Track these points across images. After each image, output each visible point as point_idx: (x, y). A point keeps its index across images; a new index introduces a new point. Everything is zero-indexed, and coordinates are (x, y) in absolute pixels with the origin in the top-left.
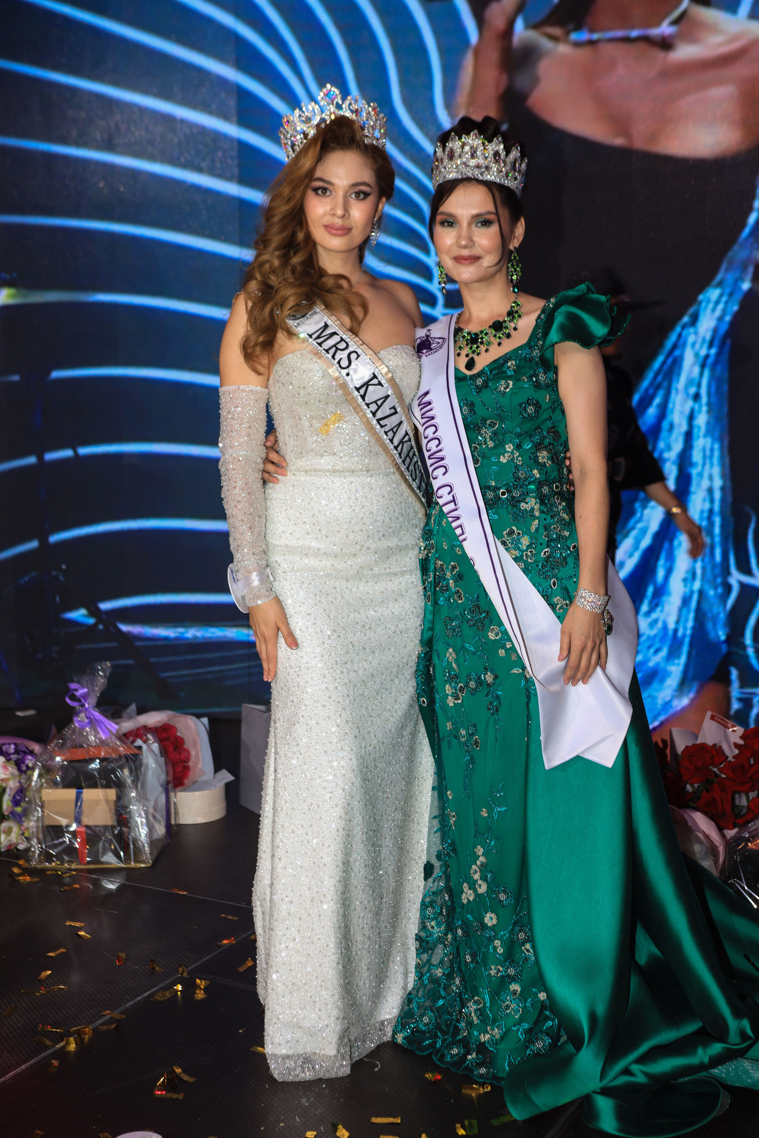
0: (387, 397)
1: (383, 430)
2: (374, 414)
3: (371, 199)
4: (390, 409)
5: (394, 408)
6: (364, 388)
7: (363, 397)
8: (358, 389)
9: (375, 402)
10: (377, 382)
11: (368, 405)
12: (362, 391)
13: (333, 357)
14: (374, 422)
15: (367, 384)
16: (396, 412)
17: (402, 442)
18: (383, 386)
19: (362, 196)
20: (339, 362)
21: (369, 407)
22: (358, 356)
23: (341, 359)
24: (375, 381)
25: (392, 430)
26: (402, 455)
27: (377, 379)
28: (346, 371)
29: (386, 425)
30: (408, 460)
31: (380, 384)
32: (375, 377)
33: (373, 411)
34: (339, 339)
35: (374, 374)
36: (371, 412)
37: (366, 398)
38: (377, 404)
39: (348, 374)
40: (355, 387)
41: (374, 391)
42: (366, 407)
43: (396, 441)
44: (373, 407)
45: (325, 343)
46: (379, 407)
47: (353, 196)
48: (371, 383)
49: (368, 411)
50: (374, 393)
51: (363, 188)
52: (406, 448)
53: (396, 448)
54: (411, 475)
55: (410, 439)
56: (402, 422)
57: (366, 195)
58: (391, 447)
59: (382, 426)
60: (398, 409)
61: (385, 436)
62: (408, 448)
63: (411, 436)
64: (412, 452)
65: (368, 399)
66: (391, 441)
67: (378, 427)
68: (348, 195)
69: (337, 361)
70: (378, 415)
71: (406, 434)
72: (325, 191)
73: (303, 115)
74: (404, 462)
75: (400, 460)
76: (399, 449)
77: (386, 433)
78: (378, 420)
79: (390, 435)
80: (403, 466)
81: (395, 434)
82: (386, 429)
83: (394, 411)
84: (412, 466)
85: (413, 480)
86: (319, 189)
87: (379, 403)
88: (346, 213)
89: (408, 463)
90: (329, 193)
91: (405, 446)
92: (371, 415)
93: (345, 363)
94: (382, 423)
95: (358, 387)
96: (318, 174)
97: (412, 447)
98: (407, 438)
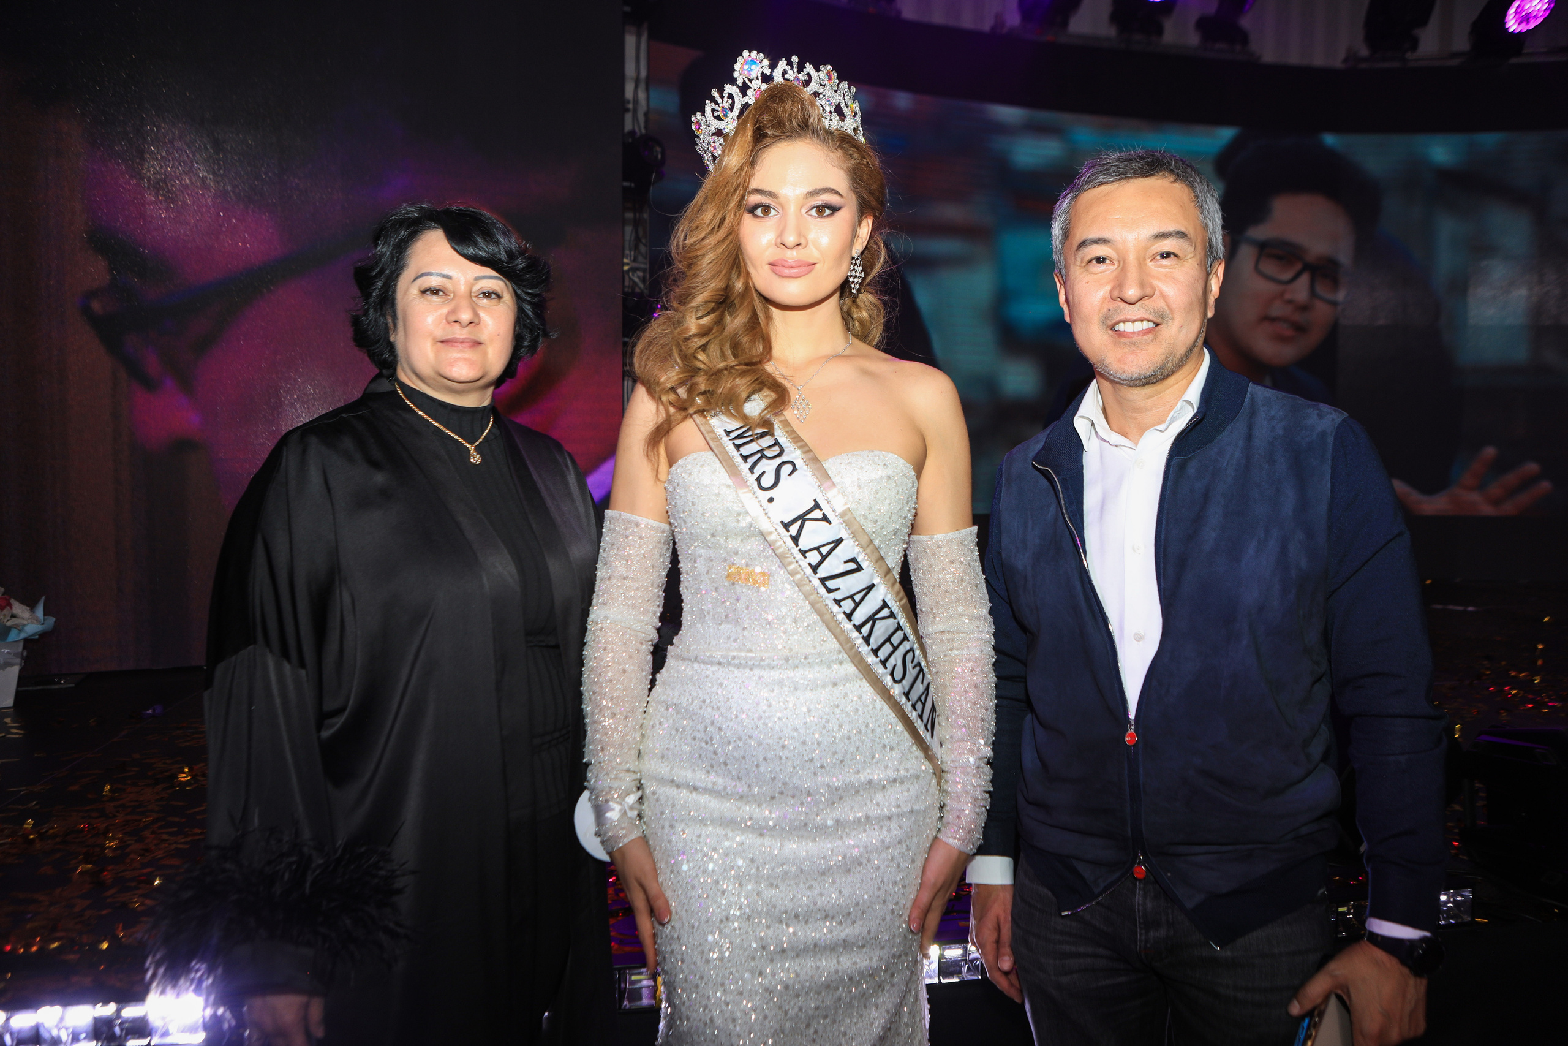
0: (839, 541)
1: (833, 595)
2: (815, 568)
3: (843, 214)
4: (846, 562)
5: (853, 560)
6: (798, 524)
7: (795, 539)
8: (786, 526)
9: (817, 549)
10: (820, 516)
11: (804, 553)
12: (794, 530)
13: (752, 469)
14: (816, 582)
15: (802, 518)
16: (859, 569)
17: (872, 619)
18: (830, 523)
19: (828, 212)
20: (759, 479)
21: (805, 557)
22: (794, 469)
23: (764, 473)
24: (817, 514)
25: (851, 597)
26: (872, 640)
27: (821, 510)
28: (769, 494)
29: (839, 589)
30: (887, 649)
31: (825, 519)
32: (817, 506)
33: (814, 563)
34: (772, 442)
35: (815, 500)
36: (810, 564)
37: (800, 542)
38: (820, 553)
39: (771, 500)
40: (782, 522)
41: (815, 530)
42: (800, 556)
43: (860, 616)
44: (814, 558)
45: (746, 446)
46: (824, 558)
47: (814, 212)
48: (809, 516)
49: (804, 563)
50: (814, 534)
51: (826, 198)
52: (882, 628)
53: (859, 628)
54: (892, 674)
55: (892, 615)
56: (873, 586)
57: (834, 209)
58: (848, 626)
59: (829, 591)
60: (864, 565)
61: (835, 608)
62: (887, 629)
63: (895, 608)
64: (899, 635)
65: (805, 543)
66: (849, 616)
67: (823, 591)
68: (804, 211)
69: (756, 475)
70: (823, 572)
71: (885, 605)
72: (766, 209)
73: (717, 107)
74: (875, 652)
75: (864, 649)
76: (865, 630)
77: (838, 602)
78: (823, 580)
79: (848, 605)
80: (871, 659)
81: (857, 605)
82: (838, 595)
83: (853, 566)
84: (896, 659)
85: (895, 681)
86: (756, 207)
87: (824, 550)
88: (803, 242)
89: (887, 654)
90: (773, 212)
91: (879, 624)
92: (809, 571)
93: (767, 481)
94: (831, 584)
95: (786, 521)
96: (754, 184)
97: (899, 627)
98: (885, 612)
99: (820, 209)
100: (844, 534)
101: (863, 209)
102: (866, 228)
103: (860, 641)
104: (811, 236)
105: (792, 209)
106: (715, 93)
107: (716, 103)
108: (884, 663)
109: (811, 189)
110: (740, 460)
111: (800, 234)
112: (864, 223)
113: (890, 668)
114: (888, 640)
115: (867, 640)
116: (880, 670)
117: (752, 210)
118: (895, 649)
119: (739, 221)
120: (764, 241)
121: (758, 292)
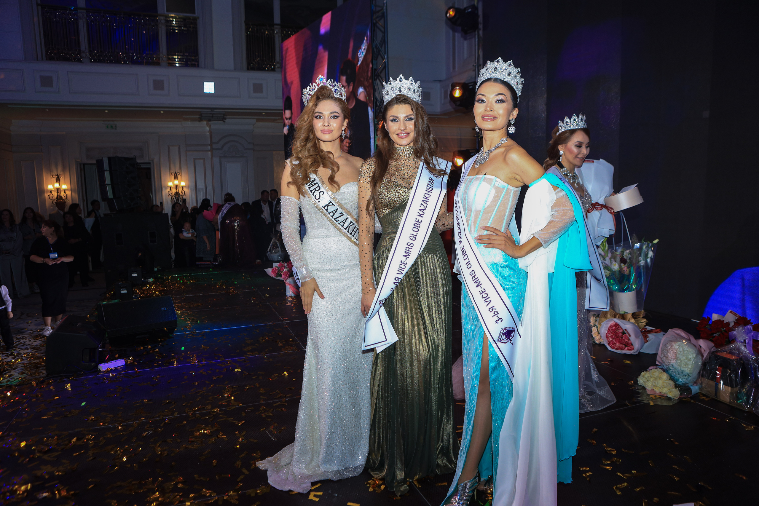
0: (337, 209)
2: (332, 217)
3: (339, 118)
4: (340, 214)
5: (342, 213)
7: (327, 210)
8: (324, 207)
9: (332, 212)
11: (329, 213)
12: (326, 208)
13: (313, 194)
14: (333, 220)
15: (327, 205)
16: (343, 215)
17: (349, 226)
18: (335, 205)
19: (336, 118)
24: (331, 204)
25: (342, 222)
28: (318, 200)
30: (354, 232)
31: (333, 205)
32: (331, 202)
39: (319, 202)
41: (331, 208)
42: (328, 214)
43: (345, 226)
44: (332, 214)
46: (334, 214)
47: (332, 118)
48: (329, 204)
49: (330, 216)
50: (331, 209)
51: (335, 114)
52: (351, 228)
53: (346, 229)
54: (356, 238)
55: (353, 224)
56: (347, 218)
57: (337, 117)
58: (343, 229)
59: (337, 221)
60: (344, 214)
61: (339, 225)
62: (353, 228)
63: (354, 223)
64: (356, 228)
65: (329, 211)
66: (343, 226)
67: (335, 221)
68: (329, 117)
69: (314, 196)
70: (334, 217)
71: (351, 222)
72: (320, 117)
74: (351, 234)
75: (348, 234)
76: (347, 229)
77: (339, 223)
78: (335, 219)
79: (342, 224)
80: (350, 236)
81: (344, 223)
82: (339, 222)
83: (342, 214)
85: (357, 240)
86: (317, 116)
87: (334, 212)
88: (329, 125)
89: (353, 234)
90: (322, 118)
92: (331, 217)
93: (317, 197)
94: (337, 219)
95: (324, 206)
96: (317, 110)
97: (355, 227)
98: (352, 224)
99: (334, 117)
100: (338, 208)
101: (345, 117)
102: (346, 123)
103: (347, 232)
104: (331, 124)
105: (326, 117)
106: (310, 84)
107: (311, 87)
108: (353, 236)
109: (331, 112)
110: (310, 192)
111: (329, 123)
112: (345, 122)
113: (355, 237)
114: (353, 230)
115: (348, 231)
116: (353, 238)
117: (316, 117)
118: (356, 232)
119: (312, 119)
120: (320, 125)
121: (317, 138)
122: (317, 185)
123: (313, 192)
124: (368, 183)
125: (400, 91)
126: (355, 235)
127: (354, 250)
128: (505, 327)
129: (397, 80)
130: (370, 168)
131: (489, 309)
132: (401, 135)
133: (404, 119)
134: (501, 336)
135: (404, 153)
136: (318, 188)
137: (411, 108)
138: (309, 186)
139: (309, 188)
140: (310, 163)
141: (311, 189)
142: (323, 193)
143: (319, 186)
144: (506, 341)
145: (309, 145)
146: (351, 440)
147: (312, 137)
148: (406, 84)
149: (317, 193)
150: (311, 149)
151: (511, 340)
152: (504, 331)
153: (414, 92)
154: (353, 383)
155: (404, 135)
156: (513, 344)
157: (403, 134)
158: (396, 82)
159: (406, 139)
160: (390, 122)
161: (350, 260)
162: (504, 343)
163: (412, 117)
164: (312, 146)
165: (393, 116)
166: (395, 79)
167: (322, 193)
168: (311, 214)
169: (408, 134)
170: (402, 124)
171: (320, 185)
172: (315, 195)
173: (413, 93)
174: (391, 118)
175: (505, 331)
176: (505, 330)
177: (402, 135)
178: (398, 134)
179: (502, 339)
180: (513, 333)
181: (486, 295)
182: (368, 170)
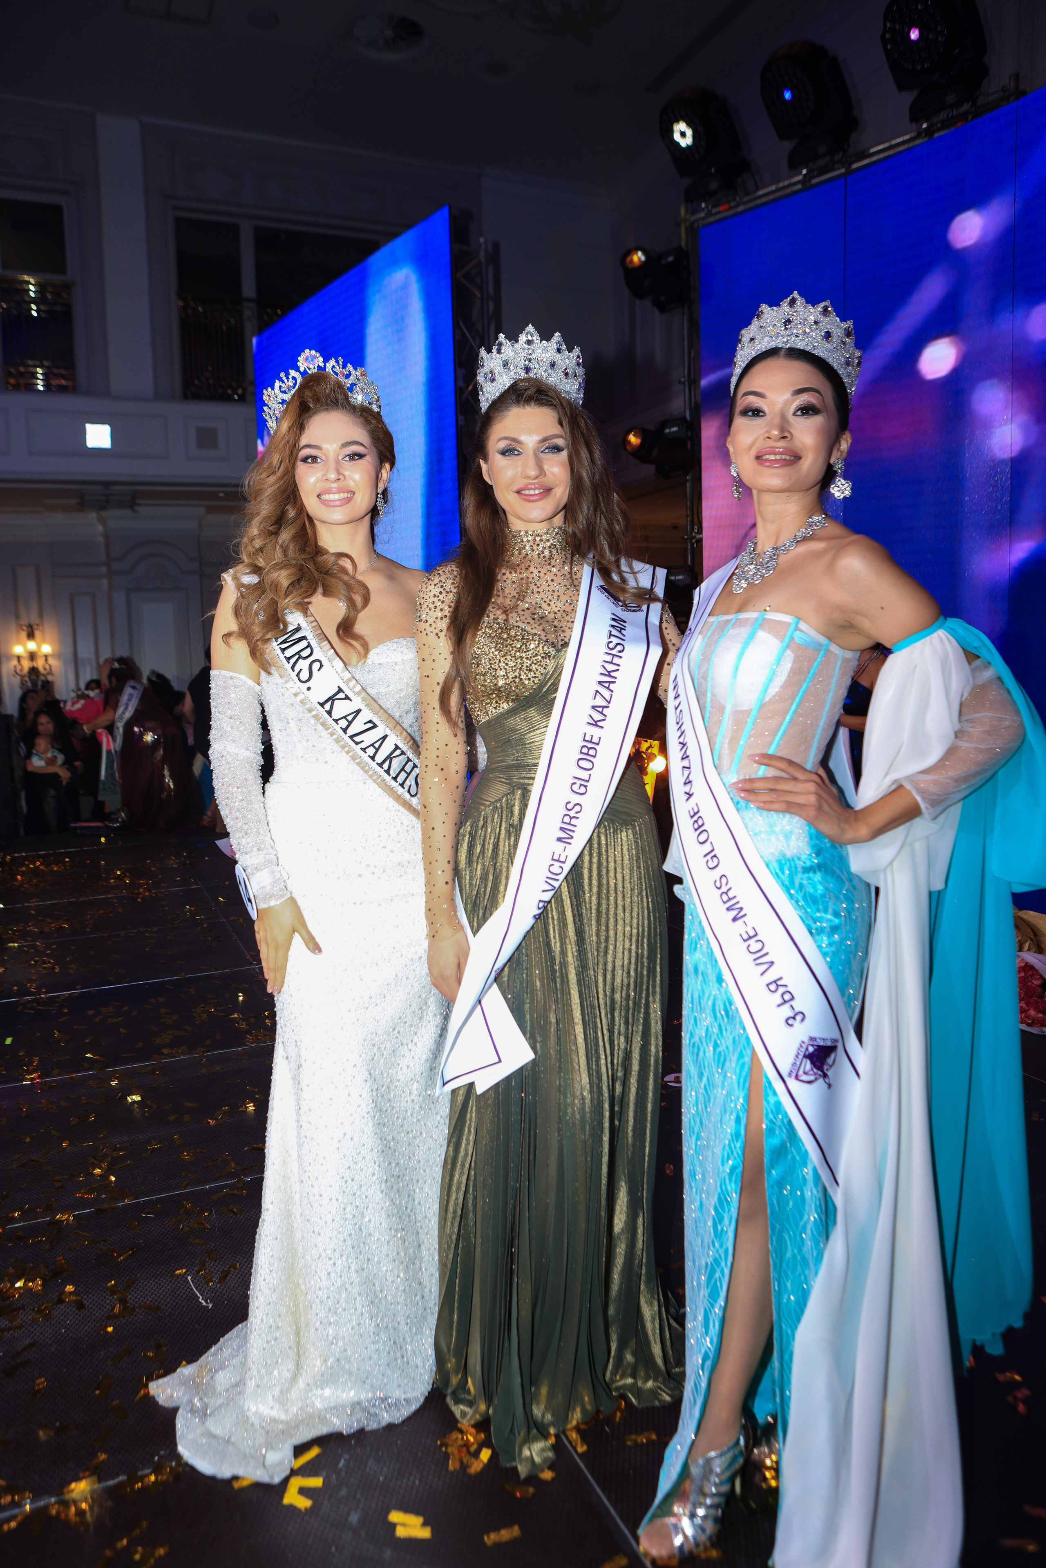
0: (358, 712)
1: (359, 745)
2: (345, 730)
3: (368, 459)
4: (366, 723)
5: (370, 722)
6: (329, 703)
7: (329, 713)
8: (322, 705)
9: (345, 717)
10: (344, 697)
11: (336, 721)
12: (327, 707)
13: (293, 668)
14: (346, 739)
15: (332, 699)
16: (375, 726)
17: (390, 758)
18: (351, 700)
19: (357, 458)
20: (298, 675)
21: (337, 723)
23: (301, 669)
24: (341, 695)
25: (372, 745)
26: (391, 772)
27: (344, 692)
28: (307, 684)
29: (363, 741)
30: (403, 775)
31: (347, 698)
32: (340, 690)
33: (344, 727)
34: (306, 645)
35: (339, 686)
36: (341, 728)
37: (333, 714)
38: (347, 720)
39: (309, 689)
40: (318, 703)
41: (340, 706)
42: (334, 723)
43: (380, 758)
44: (343, 723)
45: (288, 650)
46: (350, 723)
47: (347, 458)
48: (336, 697)
49: (337, 727)
51: (355, 448)
52: (396, 764)
53: (380, 765)
54: (409, 791)
55: (403, 753)
56: (388, 736)
57: (361, 456)
58: (373, 764)
59: (357, 743)
60: (379, 724)
61: (362, 753)
62: (401, 762)
63: (405, 749)
64: (410, 765)
65: (336, 714)
66: (373, 758)
67: (352, 744)
68: (340, 458)
69: (297, 673)
70: (351, 731)
71: (397, 747)
72: (314, 459)
73: (283, 385)
74: (395, 779)
75: (388, 778)
76: (386, 766)
77: (364, 750)
78: (351, 737)
79: (371, 751)
80: (393, 783)
81: (377, 750)
82: (363, 745)
83: (370, 725)
84: (411, 781)
85: (412, 796)
86: (307, 457)
87: (350, 718)
88: (342, 477)
89: (403, 779)
90: (319, 461)
91: (395, 761)
92: (342, 732)
93: (304, 676)
94: (357, 739)
95: (321, 701)
96: (304, 441)
97: (409, 760)
98: (398, 752)
99: (352, 456)
100: (362, 707)
101: (382, 458)
102: (385, 472)
103: (383, 773)
104: (346, 474)
105: (332, 457)
106: (282, 375)
107: (283, 382)
108: (402, 785)
109: (343, 442)
110: (285, 661)
111: (339, 473)
112: (383, 469)
113: (407, 788)
114: (403, 769)
115: (388, 772)
116: (400, 790)
117: (304, 459)
118: (409, 774)
119: (294, 467)
120: (313, 480)
121: (308, 515)
122: (304, 644)
123: (292, 661)
124: (437, 634)
125: (527, 369)
126: (408, 783)
127: (402, 824)
128: (811, 1039)
129: (517, 341)
130: (441, 593)
131: (768, 985)
132: (527, 492)
133: (538, 449)
134: (798, 1063)
135: (535, 547)
136: (308, 651)
137: (556, 420)
138: (283, 646)
139: (283, 650)
140: (285, 583)
141: (289, 653)
142: (321, 666)
143: (309, 646)
144: (812, 1078)
145: (285, 536)
146: (395, 1329)
147: (291, 513)
148: (545, 349)
149: (303, 665)
150: (291, 547)
151: (825, 1076)
152: (807, 1049)
153: (566, 374)
154: (399, 1177)
155: (537, 492)
156: (830, 1086)
157: (534, 489)
158: (516, 345)
159: (541, 504)
160: (499, 457)
161: (392, 852)
162: (809, 1082)
163: (560, 442)
164: (294, 538)
165: (506, 438)
166: (513, 338)
167: (316, 666)
168: (288, 723)
169: (548, 491)
170: (531, 462)
171: (314, 643)
172: (297, 669)
173: (562, 376)
174: (502, 445)
175: (811, 1049)
176: (812, 1045)
177: (532, 492)
178: (518, 492)
179: (801, 1072)
180: (833, 1056)
181: (759, 945)
182: (436, 599)
